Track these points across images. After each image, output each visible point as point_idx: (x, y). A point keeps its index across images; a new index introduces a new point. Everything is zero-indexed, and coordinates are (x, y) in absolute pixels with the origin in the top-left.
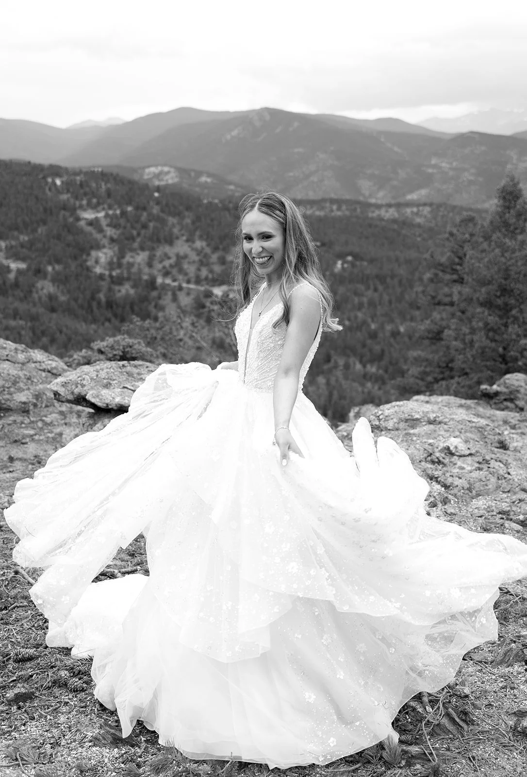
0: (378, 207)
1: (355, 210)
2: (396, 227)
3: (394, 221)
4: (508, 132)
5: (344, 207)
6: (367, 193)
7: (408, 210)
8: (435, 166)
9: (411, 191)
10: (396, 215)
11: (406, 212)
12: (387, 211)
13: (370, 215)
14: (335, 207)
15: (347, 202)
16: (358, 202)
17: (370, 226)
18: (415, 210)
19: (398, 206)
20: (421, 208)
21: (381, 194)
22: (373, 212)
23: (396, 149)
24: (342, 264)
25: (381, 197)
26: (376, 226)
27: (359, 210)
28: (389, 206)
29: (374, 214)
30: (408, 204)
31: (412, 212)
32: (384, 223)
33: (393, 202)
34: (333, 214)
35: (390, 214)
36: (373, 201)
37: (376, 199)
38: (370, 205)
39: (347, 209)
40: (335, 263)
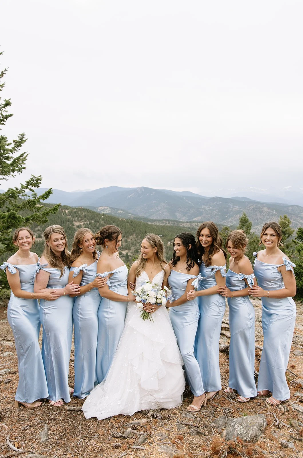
0: (183, 223)
1: (175, 223)
3: (189, 228)
5: (171, 223)
6: (179, 218)
7: (194, 224)
8: (203, 209)
9: (195, 217)
10: (190, 226)
11: (193, 225)
12: (186, 224)
13: (180, 225)
14: (167, 222)
15: (171, 221)
16: (176, 221)
17: (180, 229)
19: (190, 222)
21: (184, 218)
22: (181, 224)
23: (190, 202)
24: (170, 243)
25: (184, 219)
26: (182, 230)
27: (176, 224)
28: (187, 222)
29: (181, 225)
30: (194, 222)
31: (195, 225)
32: (185, 228)
33: (188, 221)
34: (167, 225)
35: (187, 225)
36: (181, 220)
37: (182, 220)
38: (180, 222)
39: (172, 223)
40: (168, 243)
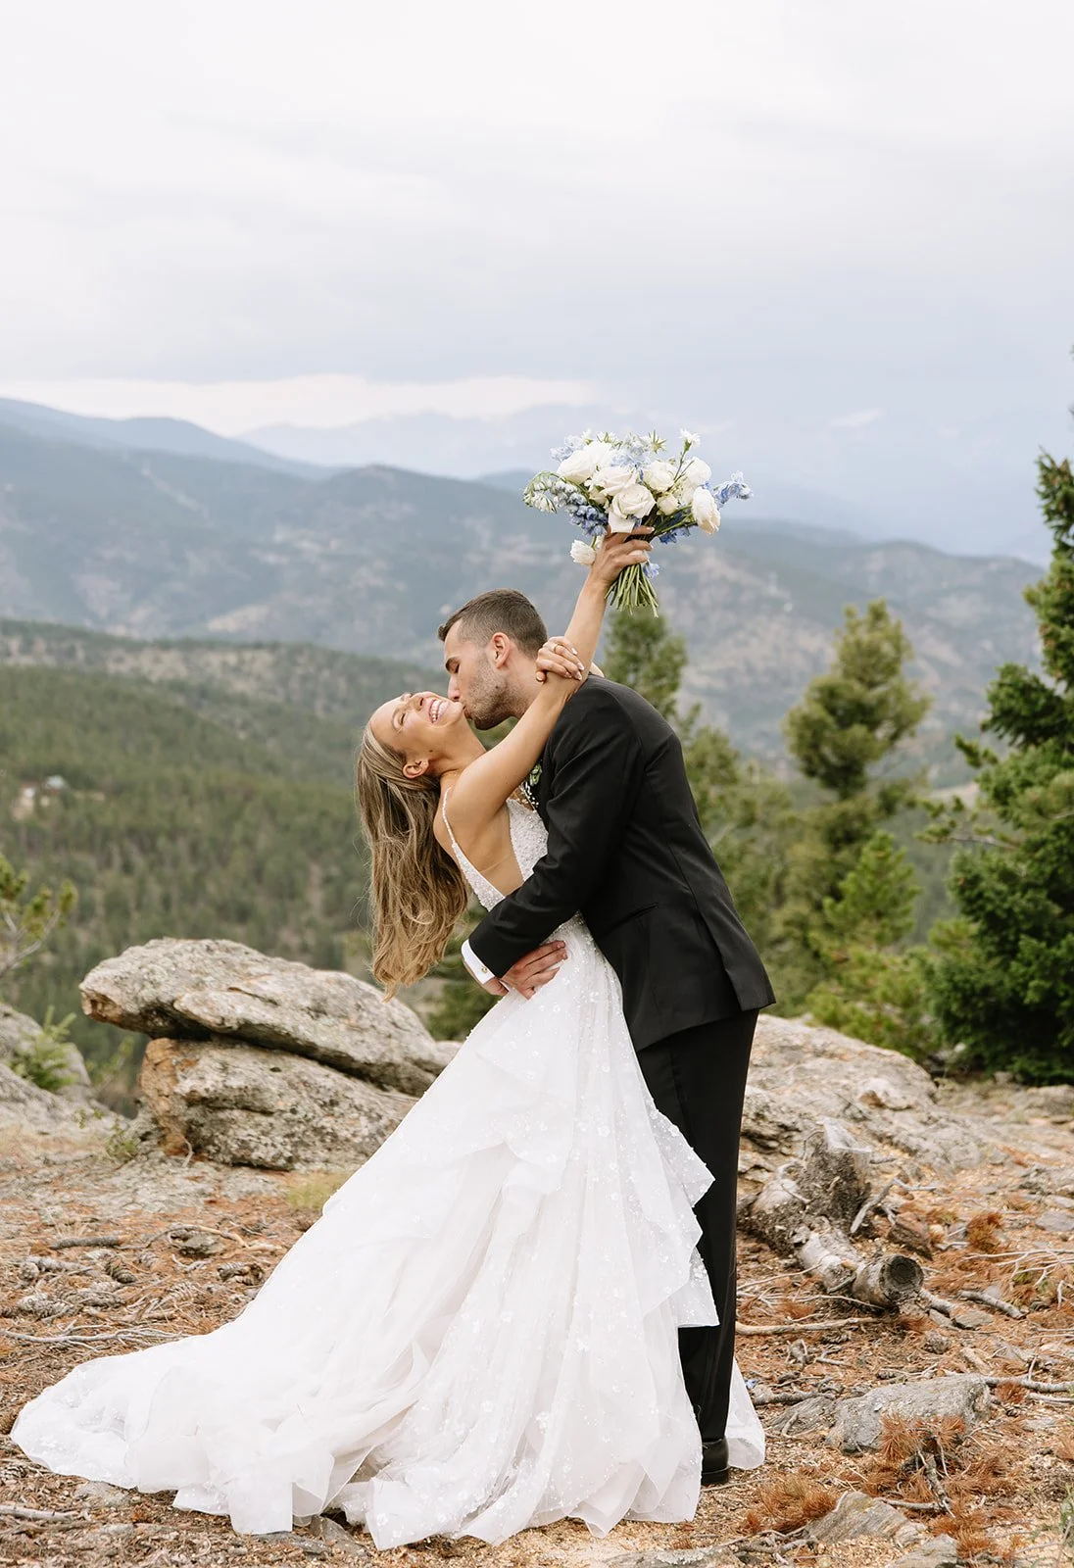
0: (135, 647)
1: (71, 653)
2: (180, 701)
3: (178, 686)
4: (467, 470)
5: (40, 645)
6: (103, 611)
7: (214, 660)
8: (282, 548)
9: (221, 610)
10: (182, 672)
11: (208, 664)
12: (157, 661)
13: (112, 668)
14: (15, 644)
15: (46, 630)
16: (81, 634)
17: (113, 696)
18: (232, 659)
19: (188, 646)
20: (248, 655)
21: (140, 614)
22: (120, 660)
23: (182, 499)
24: (37, 798)
25: (140, 621)
26: (130, 698)
27: (81, 654)
28: (164, 645)
29: (121, 666)
30: (212, 644)
31: (225, 664)
32: (149, 691)
33: (173, 635)
34: (10, 662)
35: (167, 667)
36: (120, 631)
37: (129, 626)
38: (110, 642)
39: (49, 651)
40: (16, 794)
